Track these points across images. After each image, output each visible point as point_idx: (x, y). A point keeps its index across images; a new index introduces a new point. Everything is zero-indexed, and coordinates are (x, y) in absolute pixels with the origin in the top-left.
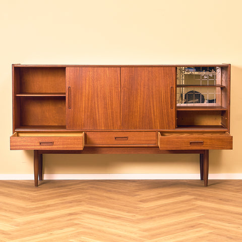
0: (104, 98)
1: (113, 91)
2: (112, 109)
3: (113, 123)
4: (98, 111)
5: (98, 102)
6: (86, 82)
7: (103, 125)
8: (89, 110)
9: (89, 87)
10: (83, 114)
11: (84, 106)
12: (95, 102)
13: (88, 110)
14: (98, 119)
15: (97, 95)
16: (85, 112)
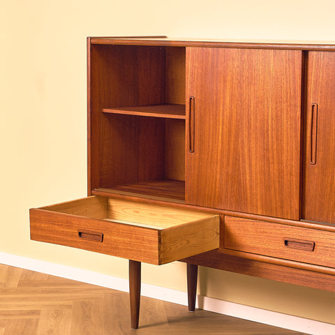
0: (264, 133)
1: (284, 116)
2: (280, 163)
3: (282, 201)
4: (250, 165)
5: (249, 141)
6: (225, 86)
7: (259, 204)
8: (231, 161)
9: (231, 101)
10: (218, 170)
11: (219, 148)
12: (243, 142)
13: (228, 159)
14: (248, 186)
15: (249, 122)
16: (222, 164)
